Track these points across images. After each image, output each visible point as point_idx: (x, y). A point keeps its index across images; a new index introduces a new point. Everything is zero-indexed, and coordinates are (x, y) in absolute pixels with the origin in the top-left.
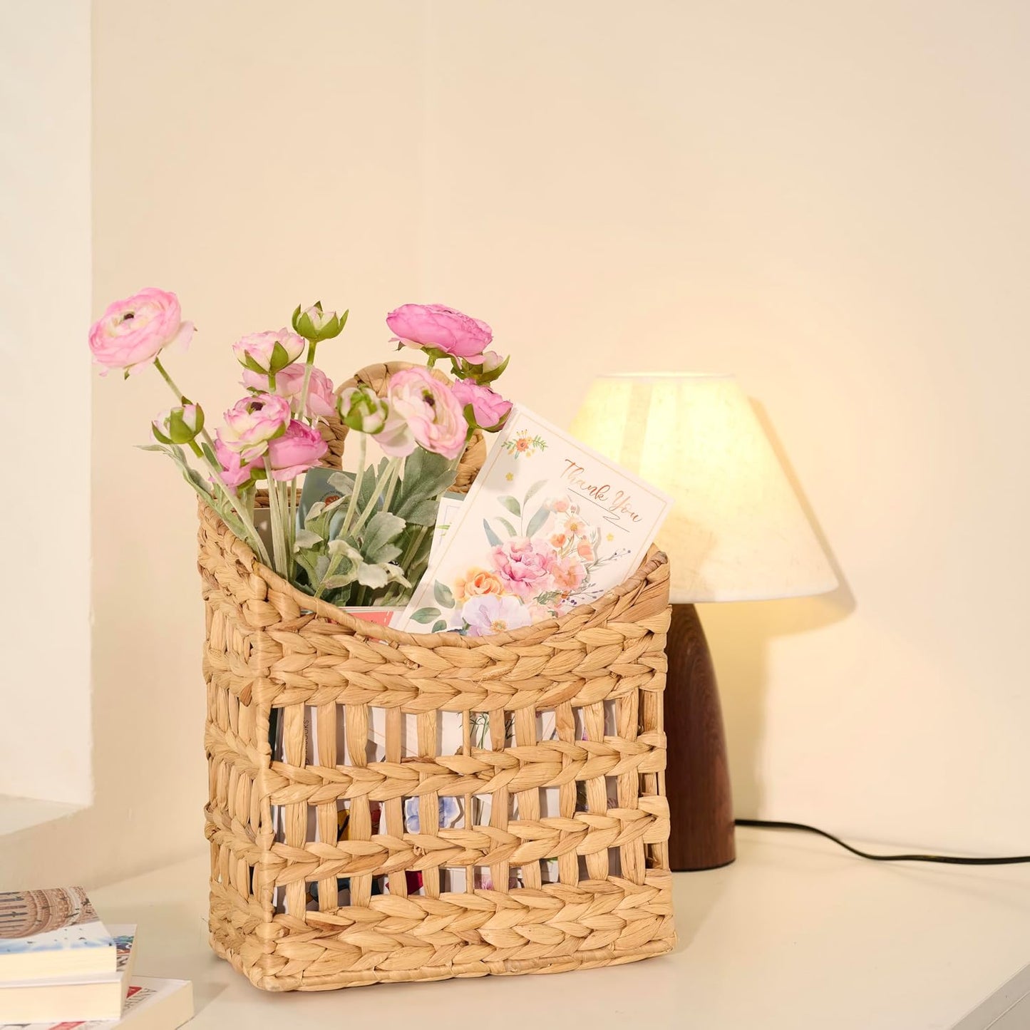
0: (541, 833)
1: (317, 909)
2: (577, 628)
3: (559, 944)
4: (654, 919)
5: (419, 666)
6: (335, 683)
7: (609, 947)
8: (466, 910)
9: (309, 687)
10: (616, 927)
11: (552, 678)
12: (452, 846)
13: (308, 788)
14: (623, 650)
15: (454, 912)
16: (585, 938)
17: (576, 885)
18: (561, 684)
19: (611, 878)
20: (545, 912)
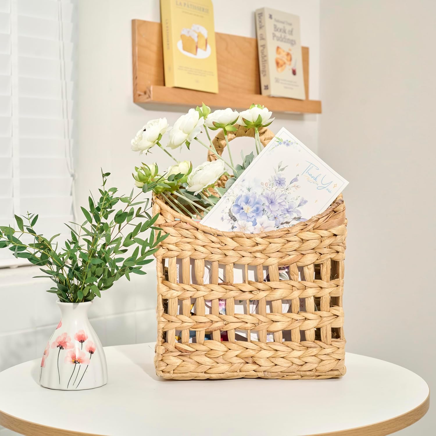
0: (282, 319)
1: (181, 342)
2: (297, 231)
3: (289, 367)
4: (334, 360)
5: (226, 245)
6: (188, 250)
7: (313, 370)
8: (247, 348)
9: (178, 251)
10: (316, 362)
11: (286, 253)
12: (242, 321)
13: (177, 292)
14: (321, 242)
15: (241, 349)
16: (302, 365)
17: (299, 342)
18: (290, 256)
19: (316, 341)
20: (284, 353)
